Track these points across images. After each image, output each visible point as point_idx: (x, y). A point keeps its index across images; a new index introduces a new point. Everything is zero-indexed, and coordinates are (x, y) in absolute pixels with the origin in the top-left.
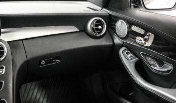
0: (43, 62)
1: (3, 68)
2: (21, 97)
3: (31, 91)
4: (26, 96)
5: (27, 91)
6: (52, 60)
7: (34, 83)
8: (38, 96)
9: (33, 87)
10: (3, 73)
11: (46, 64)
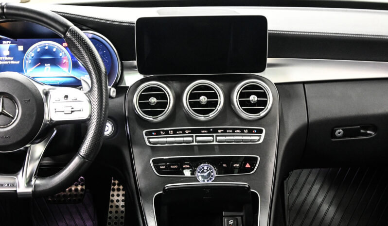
0: (339, 132)
1: (260, 131)
2: (286, 195)
3: (307, 187)
4: (295, 193)
5: (299, 186)
6: (359, 130)
7: (315, 171)
8: (319, 200)
9: (311, 179)
10: (261, 141)
11: (344, 136)
